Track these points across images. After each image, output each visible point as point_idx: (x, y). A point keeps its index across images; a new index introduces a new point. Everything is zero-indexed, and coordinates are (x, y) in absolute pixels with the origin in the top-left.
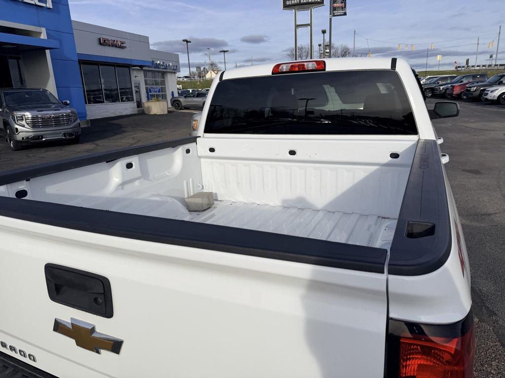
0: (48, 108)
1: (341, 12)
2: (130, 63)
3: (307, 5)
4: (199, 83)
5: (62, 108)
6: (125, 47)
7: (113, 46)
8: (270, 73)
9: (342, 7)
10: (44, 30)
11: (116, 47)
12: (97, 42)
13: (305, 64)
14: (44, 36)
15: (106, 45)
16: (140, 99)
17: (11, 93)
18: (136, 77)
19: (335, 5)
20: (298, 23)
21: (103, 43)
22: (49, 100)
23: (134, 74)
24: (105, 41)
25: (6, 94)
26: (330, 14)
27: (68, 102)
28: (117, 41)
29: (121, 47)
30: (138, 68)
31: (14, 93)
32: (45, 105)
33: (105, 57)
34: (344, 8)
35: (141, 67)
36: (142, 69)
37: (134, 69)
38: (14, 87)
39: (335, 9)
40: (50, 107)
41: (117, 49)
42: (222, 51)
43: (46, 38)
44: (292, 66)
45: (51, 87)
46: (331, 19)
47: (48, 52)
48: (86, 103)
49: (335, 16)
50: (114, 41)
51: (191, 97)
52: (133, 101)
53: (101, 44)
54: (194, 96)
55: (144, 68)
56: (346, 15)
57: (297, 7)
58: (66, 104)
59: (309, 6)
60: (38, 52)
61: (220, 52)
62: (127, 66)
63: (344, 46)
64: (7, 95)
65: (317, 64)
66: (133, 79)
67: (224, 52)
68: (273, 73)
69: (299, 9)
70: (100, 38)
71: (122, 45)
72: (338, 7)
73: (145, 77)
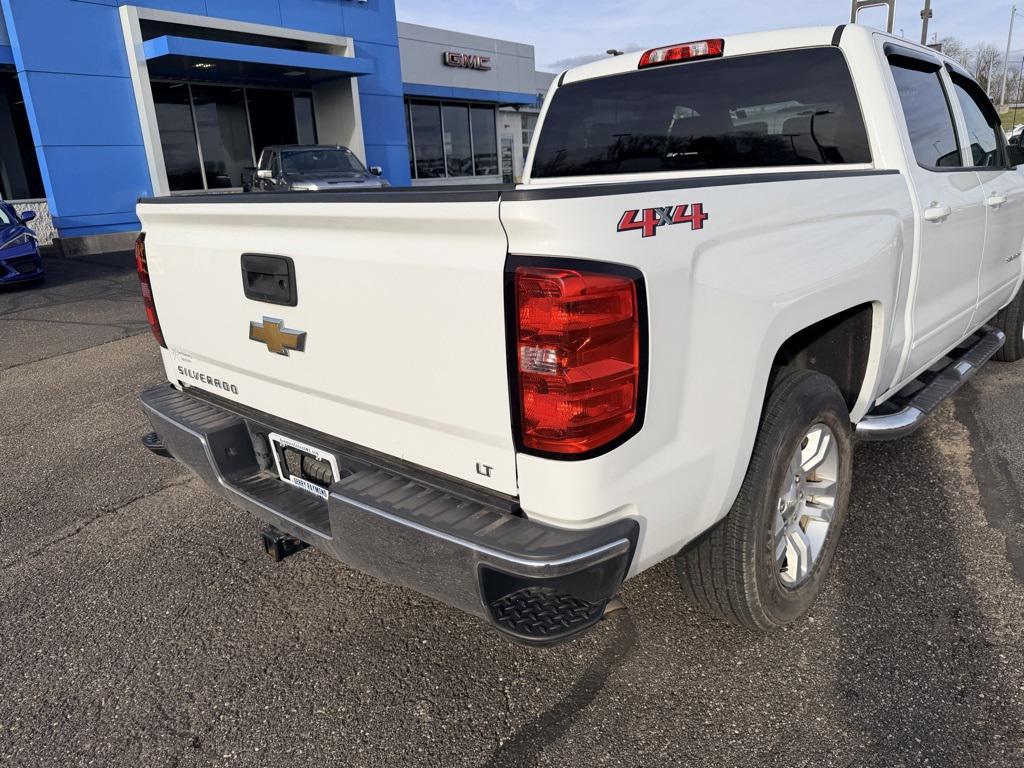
0: (348, 178)
2: (495, 100)
5: (368, 178)
6: (489, 68)
7: (467, 67)
8: (636, 68)
10: (349, 42)
11: (473, 68)
12: (439, 60)
13: (691, 46)
14: (349, 53)
15: (453, 66)
16: (512, 172)
17: (293, 154)
18: (506, 126)
21: (450, 62)
22: (350, 165)
23: (503, 121)
24: (453, 57)
25: (285, 155)
27: (380, 170)
28: (475, 57)
29: (481, 69)
30: (510, 109)
31: (297, 153)
32: (344, 173)
33: (452, 88)
35: (516, 106)
36: (517, 112)
37: (504, 112)
38: (300, 143)
40: (352, 177)
41: (474, 72)
43: (353, 56)
44: (670, 52)
45: (356, 146)
47: (354, 81)
48: (413, 176)
50: (470, 57)
52: (497, 173)
53: (445, 64)
55: (521, 110)
58: (376, 173)
60: (338, 81)
62: (489, 105)
63: (986, 46)
64: (286, 157)
65: (709, 46)
66: (500, 130)
68: (639, 67)
70: (444, 54)
71: (483, 64)
73: (523, 127)
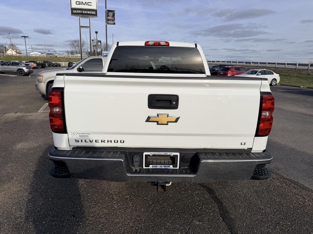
1: (112, 22)
3: (87, 15)
4: (2, 57)
9: (113, 20)
13: (160, 42)
19: (109, 18)
20: (81, 25)
26: (106, 23)
34: (114, 20)
39: (108, 20)
42: (23, 36)
44: (154, 43)
46: (106, 25)
49: (109, 24)
51: (6, 65)
54: (9, 65)
56: (115, 24)
57: (80, 15)
59: (88, 15)
61: (21, 37)
67: (25, 37)
68: (145, 45)
69: (82, 17)
72: (110, 19)
